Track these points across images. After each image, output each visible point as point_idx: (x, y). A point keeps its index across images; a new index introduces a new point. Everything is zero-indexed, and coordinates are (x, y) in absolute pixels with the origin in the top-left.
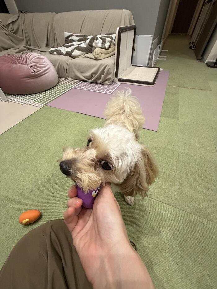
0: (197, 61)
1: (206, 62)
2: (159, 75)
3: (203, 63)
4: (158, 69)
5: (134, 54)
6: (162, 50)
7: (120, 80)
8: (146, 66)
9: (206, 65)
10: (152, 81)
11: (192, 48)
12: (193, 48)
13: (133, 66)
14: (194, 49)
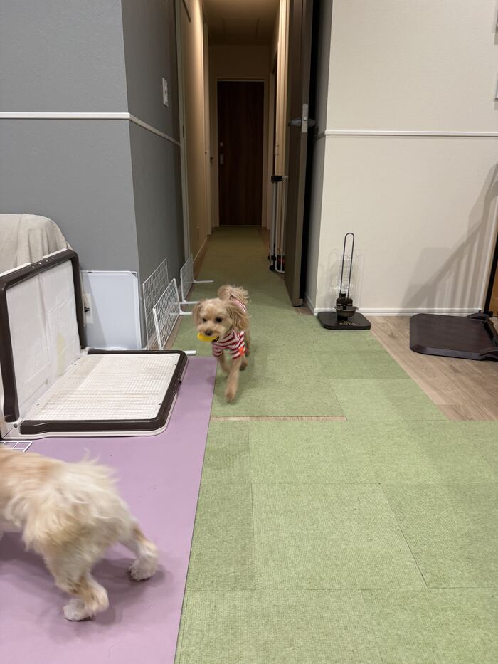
0: (293, 312)
1: (316, 314)
2: (185, 377)
3: (309, 317)
4: (178, 356)
5: (88, 319)
7: (29, 428)
10: (155, 416)
11: (276, 269)
12: (279, 268)
14: (281, 271)
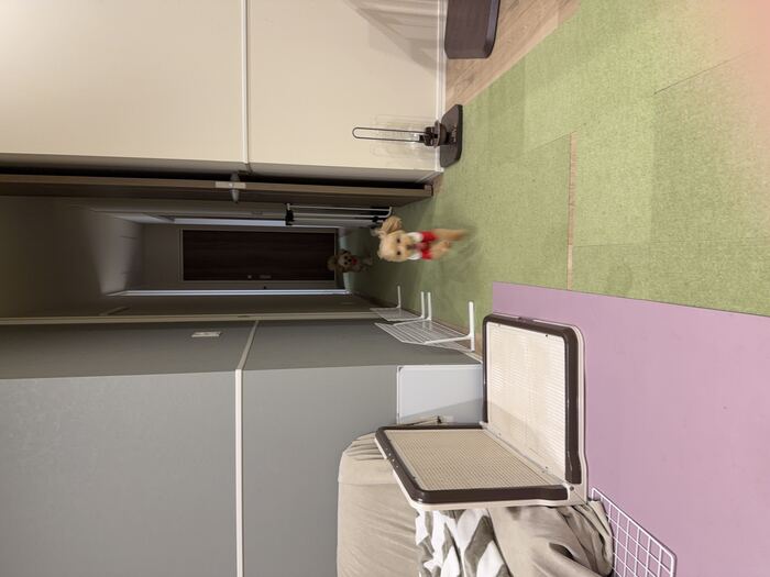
1: (442, 170)
3: (445, 178)
4: (489, 324)
6: (399, 306)
7: (574, 475)
8: (480, 367)
9: (453, 168)
12: (387, 213)
13: (486, 421)
14: (390, 210)
